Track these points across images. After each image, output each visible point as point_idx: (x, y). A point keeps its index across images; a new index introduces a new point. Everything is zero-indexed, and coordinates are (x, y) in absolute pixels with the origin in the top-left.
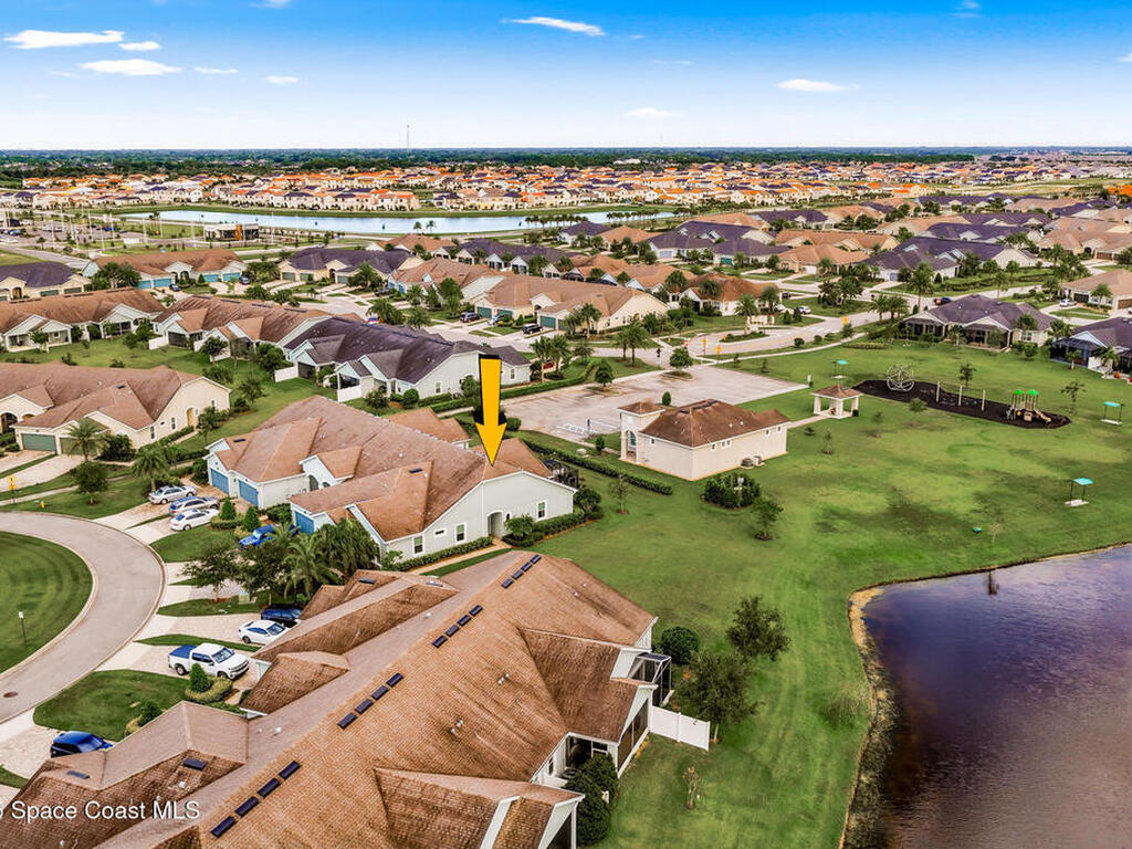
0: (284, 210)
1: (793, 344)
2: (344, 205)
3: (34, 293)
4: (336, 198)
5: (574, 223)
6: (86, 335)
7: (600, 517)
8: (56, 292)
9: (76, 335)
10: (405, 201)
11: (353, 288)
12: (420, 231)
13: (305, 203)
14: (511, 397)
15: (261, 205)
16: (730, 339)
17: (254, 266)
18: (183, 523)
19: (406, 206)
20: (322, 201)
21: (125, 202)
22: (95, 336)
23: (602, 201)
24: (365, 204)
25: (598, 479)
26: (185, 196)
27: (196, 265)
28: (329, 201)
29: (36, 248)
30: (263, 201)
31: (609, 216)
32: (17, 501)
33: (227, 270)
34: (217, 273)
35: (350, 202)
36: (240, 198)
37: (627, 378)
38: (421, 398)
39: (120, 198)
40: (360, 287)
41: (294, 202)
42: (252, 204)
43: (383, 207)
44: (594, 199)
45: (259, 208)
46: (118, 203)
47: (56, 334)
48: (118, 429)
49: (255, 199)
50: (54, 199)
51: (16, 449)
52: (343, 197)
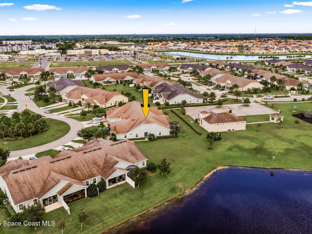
0: (202, 52)
1: (293, 100)
2: (217, 51)
3: (120, 72)
4: (215, 49)
5: (272, 59)
6: (119, 82)
7: (177, 137)
8: (125, 72)
9: (117, 82)
10: (234, 50)
11: (191, 75)
12: (228, 60)
13: (207, 50)
14: (194, 106)
15: (197, 50)
16: (276, 97)
17: (171, 68)
18: (93, 125)
19: (234, 52)
20: (212, 50)
21: (165, 49)
22: (121, 83)
23: (296, 52)
24: (223, 51)
25: (189, 129)
26: (180, 48)
27: (158, 67)
28: (213, 50)
29: (134, 60)
30: (198, 50)
31: (287, 57)
32: (72, 116)
33: (165, 68)
34: (162, 69)
35: (219, 50)
36: (192, 49)
37: (230, 105)
38: (169, 104)
39: (164, 48)
40: (192, 75)
41: (205, 50)
42: (195, 50)
43: (227, 52)
44: (294, 51)
45: (197, 51)
46: (163, 49)
47: (113, 82)
48: (98, 104)
49: (196, 49)
50: (149, 48)
51: (81, 106)
52: (217, 49)
